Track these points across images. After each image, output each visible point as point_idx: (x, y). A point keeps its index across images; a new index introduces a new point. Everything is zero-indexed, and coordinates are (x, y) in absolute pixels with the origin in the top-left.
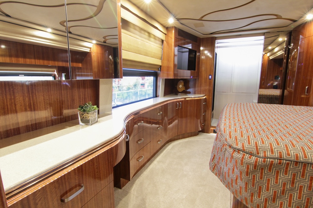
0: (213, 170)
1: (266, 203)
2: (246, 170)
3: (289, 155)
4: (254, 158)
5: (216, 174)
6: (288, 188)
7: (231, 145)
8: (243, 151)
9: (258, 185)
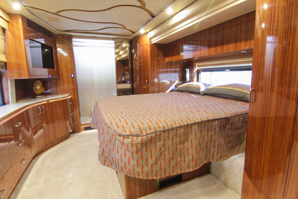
0: (105, 163)
1: (152, 169)
2: (136, 150)
3: (159, 128)
4: (140, 138)
5: (108, 165)
6: (162, 150)
7: (121, 134)
8: (132, 135)
9: (145, 157)
